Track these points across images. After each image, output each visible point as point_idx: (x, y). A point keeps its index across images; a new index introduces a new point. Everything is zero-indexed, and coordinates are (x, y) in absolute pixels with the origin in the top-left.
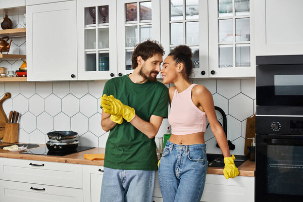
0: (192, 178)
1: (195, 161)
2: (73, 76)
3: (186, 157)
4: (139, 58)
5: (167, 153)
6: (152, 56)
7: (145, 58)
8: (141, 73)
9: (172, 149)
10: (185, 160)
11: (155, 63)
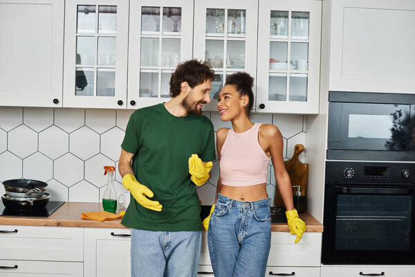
0: (262, 243)
1: (263, 221)
2: (56, 101)
3: (252, 217)
4: (184, 84)
5: (224, 211)
6: (202, 82)
7: (192, 85)
8: (184, 104)
9: (231, 206)
10: (250, 220)
11: (205, 91)
